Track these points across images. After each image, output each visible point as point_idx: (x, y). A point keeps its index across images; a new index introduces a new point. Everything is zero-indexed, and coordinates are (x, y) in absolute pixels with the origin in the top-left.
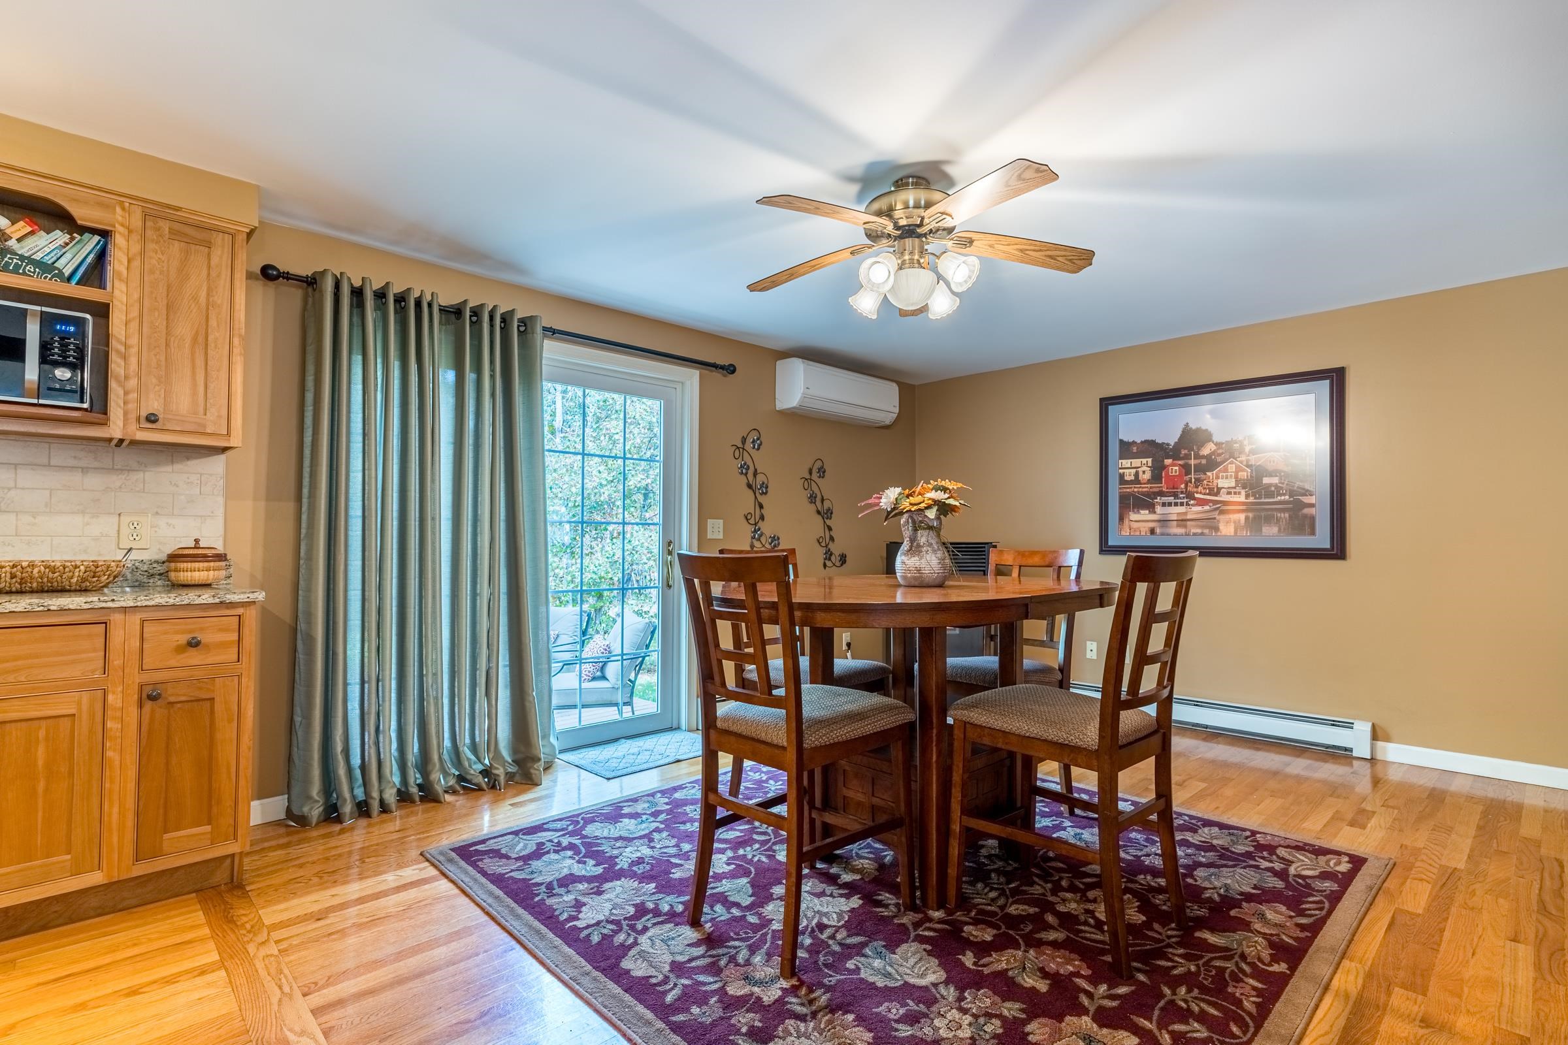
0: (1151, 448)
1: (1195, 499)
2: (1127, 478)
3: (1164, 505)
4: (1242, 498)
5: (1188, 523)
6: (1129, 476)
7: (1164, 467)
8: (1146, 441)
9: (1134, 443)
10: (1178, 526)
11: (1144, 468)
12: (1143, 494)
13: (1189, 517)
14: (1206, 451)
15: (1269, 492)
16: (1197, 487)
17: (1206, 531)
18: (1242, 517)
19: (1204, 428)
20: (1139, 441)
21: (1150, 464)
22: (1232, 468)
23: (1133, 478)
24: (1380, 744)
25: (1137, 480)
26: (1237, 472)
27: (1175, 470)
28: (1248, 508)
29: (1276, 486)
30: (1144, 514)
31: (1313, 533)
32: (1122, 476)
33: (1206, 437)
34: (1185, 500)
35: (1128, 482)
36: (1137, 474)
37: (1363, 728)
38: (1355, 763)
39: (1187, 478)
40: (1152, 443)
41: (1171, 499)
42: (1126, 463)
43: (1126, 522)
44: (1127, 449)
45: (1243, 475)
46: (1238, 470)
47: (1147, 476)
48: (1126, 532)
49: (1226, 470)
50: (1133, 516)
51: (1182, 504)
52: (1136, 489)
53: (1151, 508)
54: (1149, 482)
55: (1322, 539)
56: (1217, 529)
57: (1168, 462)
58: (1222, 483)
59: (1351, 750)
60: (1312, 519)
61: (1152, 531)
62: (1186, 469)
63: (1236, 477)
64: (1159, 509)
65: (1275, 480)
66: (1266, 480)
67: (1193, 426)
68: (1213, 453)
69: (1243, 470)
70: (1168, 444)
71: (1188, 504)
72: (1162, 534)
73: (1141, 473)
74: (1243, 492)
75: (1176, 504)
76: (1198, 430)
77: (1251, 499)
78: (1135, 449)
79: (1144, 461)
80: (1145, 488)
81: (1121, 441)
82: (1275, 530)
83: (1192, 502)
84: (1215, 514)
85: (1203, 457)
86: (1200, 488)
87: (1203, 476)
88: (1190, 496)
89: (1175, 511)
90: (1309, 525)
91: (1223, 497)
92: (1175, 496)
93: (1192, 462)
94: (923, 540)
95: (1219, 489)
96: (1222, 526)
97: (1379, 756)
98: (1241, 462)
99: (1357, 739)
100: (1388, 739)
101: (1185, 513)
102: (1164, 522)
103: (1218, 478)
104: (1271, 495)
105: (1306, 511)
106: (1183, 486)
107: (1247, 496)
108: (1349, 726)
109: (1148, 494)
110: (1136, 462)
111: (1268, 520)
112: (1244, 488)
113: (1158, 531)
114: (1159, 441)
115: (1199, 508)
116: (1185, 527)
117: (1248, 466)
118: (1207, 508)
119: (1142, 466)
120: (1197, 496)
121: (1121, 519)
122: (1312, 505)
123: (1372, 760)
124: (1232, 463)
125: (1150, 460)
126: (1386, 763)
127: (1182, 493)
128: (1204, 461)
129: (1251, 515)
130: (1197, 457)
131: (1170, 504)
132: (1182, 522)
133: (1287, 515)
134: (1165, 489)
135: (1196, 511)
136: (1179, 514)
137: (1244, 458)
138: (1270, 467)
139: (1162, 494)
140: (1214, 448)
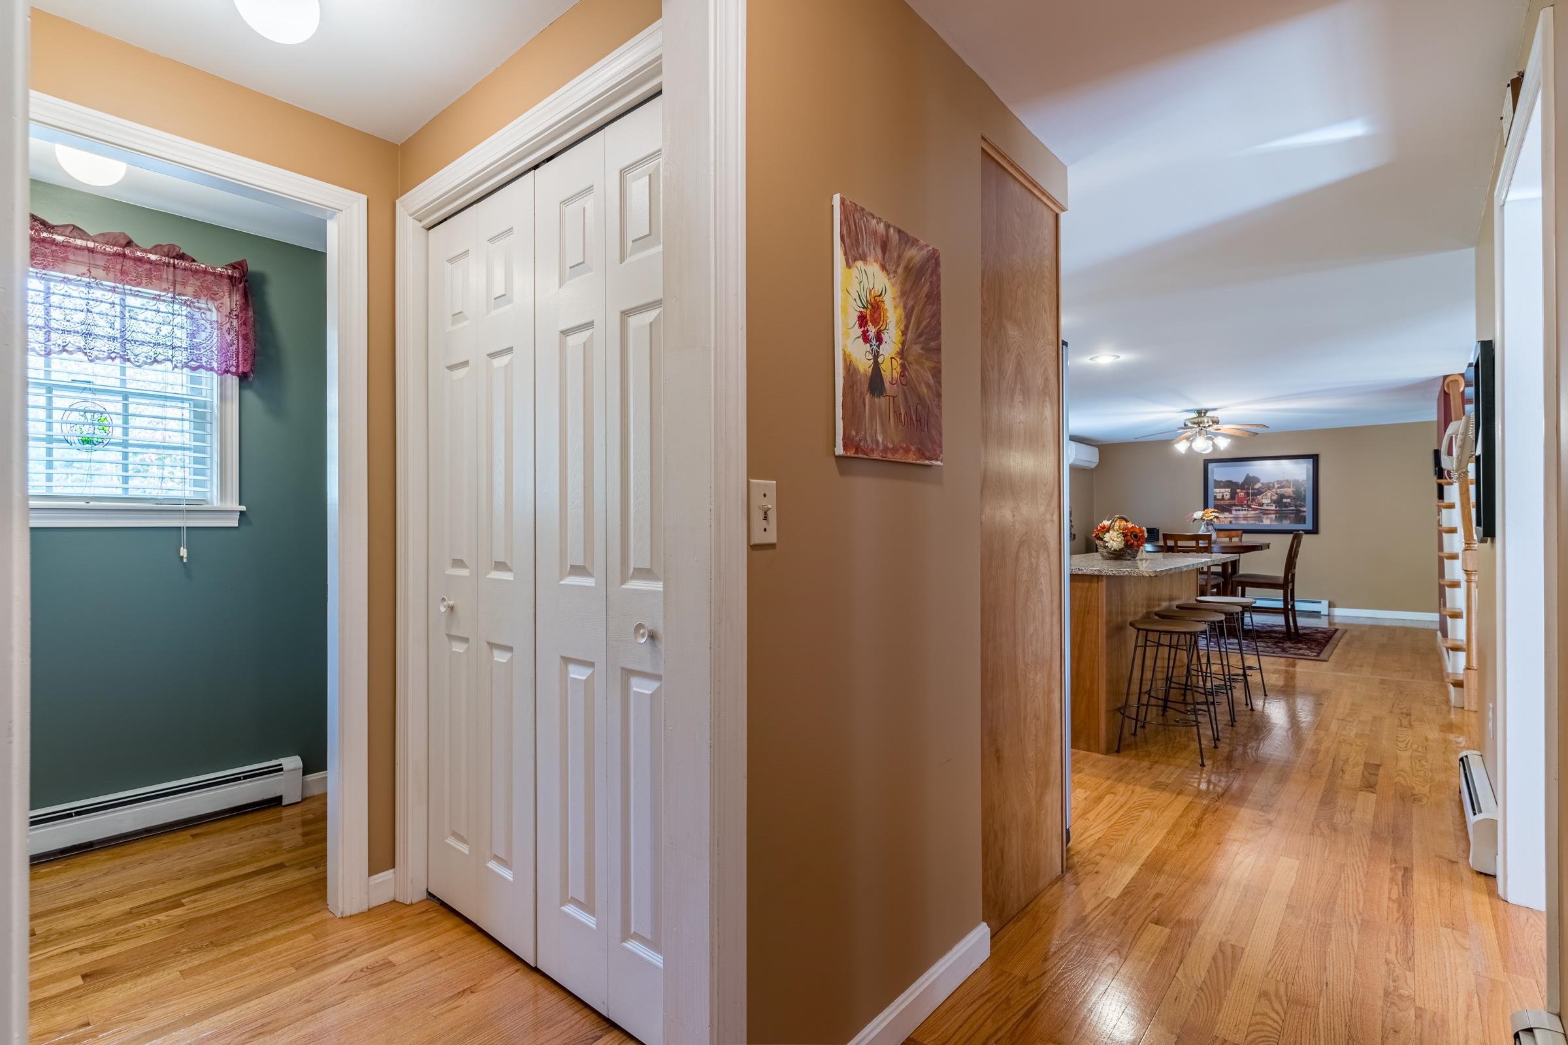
0: (1229, 484)
2: (1218, 497)
3: (1236, 510)
4: (1274, 508)
5: (1249, 519)
6: (1219, 496)
7: (1237, 493)
8: (1228, 481)
9: (1221, 481)
10: (1243, 520)
11: (1227, 493)
12: (1226, 505)
13: (1248, 516)
14: (1258, 486)
15: (1286, 505)
16: (1252, 502)
17: (1257, 522)
18: (1273, 516)
19: (1256, 476)
20: (1224, 480)
21: (1229, 492)
22: (1269, 494)
23: (1221, 497)
24: (1331, 609)
25: (1223, 499)
26: (1271, 497)
27: (1242, 494)
28: (1276, 512)
29: (1289, 503)
30: (1227, 514)
31: (1305, 523)
32: (1215, 497)
33: (1256, 480)
34: (1247, 509)
35: (1218, 500)
36: (1223, 496)
37: (1325, 603)
38: (1322, 617)
39: (1248, 498)
40: (1230, 482)
41: (1240, 508)
42: (1217, 490)
44: (1218, 484)
45: (1275, 498)
46: (1272, 495)
47: (1228, 497)
49: (1266, 495)
51: (1245, 510)
52: (1222, 502)
53: (1230, 512)
54: (1229, 499)
55: (1309, 525)
56: (1262, 521)
57: (1238, 491)
58: (1264, 501)
59: (1320, 612)
60: (1305, 517)
61: (1231, 522)
62: (1247, 494)
63: (1271, 499)
64: (1234, 512)
65: (1289, 500)
66: (1284, 500)
67: (1251, 475)
68: (1261, 487)
69: (1274, 496)
70: (1238, 483)
72: (1236, 524)
73: (1225, 495)
74: (1274, 505)
75: (1242, 510)
76: (1254, 477)
77: (1278, 508)
78: (1222, 484)
79: (1227, 490)
80: (1227, 502)
81: (1215, 481)
82: (1289, 522)
83: (1250, 509)
84: (1261, 515)
85: (1256, 489)
86: (1254, 503)
87: (1255, 498)
88: (1249, 506)
89: (1242, 513)
90: (1303, 520)
91: (1265, 507)
92: (1242, 506)
93: (1250, 491)
94: (1210, 529)
95: (1263, 504)
96: (1264, 520)
97: (1331, 614)
98: (1273, 492)
99: (1323, 607)
100: (1335, 607)
101: (1247, 514)
102: (1236, 518)
103: (1262, 498)
104: (1286, 507)
105: (1302, 514)
106: (1246, 502)
107: (1276, 507)
108: (1320, 602)
109: (1228, 505)
110: (1223, 490)
111: (1286, 517)
112: (1274, 503)
113: (1234, 522)
114: (1234, 481)
115: (1254, 512)
116: (1247, 520)
117: (1276, 494)
118: (1257, 512)
119: (1226, 492)
120: (1252, 506)
122: (1305, 512)
123: (1329, 615)
124: (1268, 492)
125: (1229, 490)
126: (1333, 616)
127: (1245, 505)
128: (1256, 491)
129: (1277, 515)
130: (1253, 489)
131: (1239, 510)
132: (1245, 518)
133: (1294, 516)
134: (1237, 503)
135: (1251, 513)
136: (1244, 515)
137: (1274, 490)
138: (1287, 494)
139: (1235, 505)
140: (1261, 485)
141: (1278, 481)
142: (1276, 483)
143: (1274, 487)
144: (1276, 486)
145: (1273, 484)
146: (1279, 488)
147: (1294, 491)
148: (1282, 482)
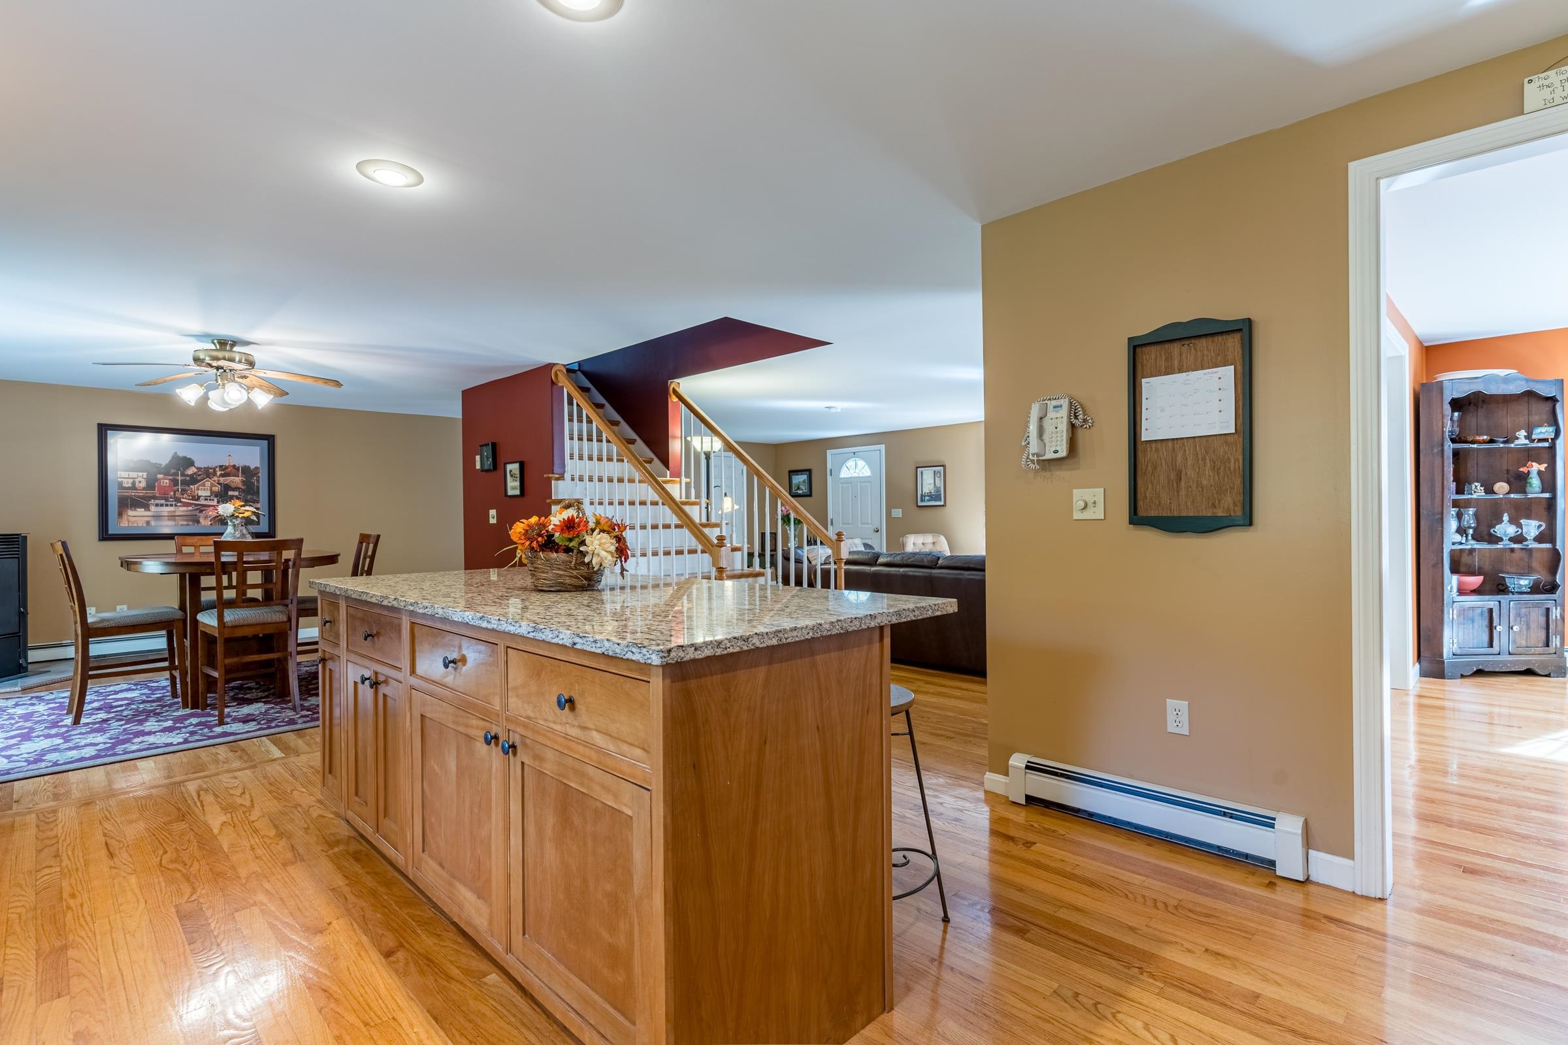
1: (181, 502)
2: (125, 485)
3: (157, 505)
4: (215, 503)
5: (177, 518)
6: (127, 484)
7: (159, 480)
8: (141, 461)
10: (168, 520)
11: (141, 479)
12: (139, 497)
13: (177, 514)
14: (191, 472)
16: (183, 494)
17: (191, 523)
19: (189, 457)
20: (134, 460)
21: (145, 477)
22: (208, 484)
23: (130, 485)
25: (134, 487)
26: (211, 487)
27: (166, 482)
29: (237, 497)
30: (141, 511)
31: (258, 524)
32: (120, 483)
33: (189, 462)
34: (174, 503)
35: (125, 488)
36: (134, 483)
39: (175, 488)
40: (146, 462)
41: (163, 502)
42: (124, 474)
43: (125, 517)
44: (125, 465)
45: (216, 489)
46: (212, 485)
47: (143, 484)
48: (124, 523)
49: (204, 485)
50: (131, 513)
51: (171, 505)
52: (132, 493)
53: (146, 507)
54: (144, 489)
55: (264, 527)
56: (198, 522)
57: (159, 476)
58: (200, 493)
61: (148, 523)
62: (175, 482)
63: (211, 490)
64: (153, 508)
65: (237, 493)
66: (230, 493)
67: (181, 455)
68: (195, 473)
69: (216, 486)
70: (160, 465)
71: (176, 506)
72: (156, 525)
73: (137, 483)
74: (216, 499)
75: (167, 505)
76: (185, 458)
78: (132, 465)
79: (140, 474)
80: (141, 493)
81: (120, 458)
83: (179, 504)
84: (197, 513)
85: (188, 475)
86: (185, 496)
87: (187, 488)
88: (178, 500)
89: (166, 510)
90: (257, 520)
91: (202, 502)
92: (167, 500)
93: (180, 478)
95: (199, 497)
96: (201, 520)
98: (214, 481)
101: (174, 512)
102: (157, 517)
103: (198, 489)
106: (172, 493)
109: (143, 498)
110: (133, 474)
112: (216, 497)
113: (152, 523)
114: (152, 462)
115: (185, 508)
116: (175, 520)
117: (219, 484)
118: (190, 508)
119: (139, 478)
120: (182, 500)
121: (120, 514)
124: (208, 481)
125: (145, 474)
127: (171, 498)
128: (188, 478)
130: (183, 475)
131: (162, 505)
132: (172, 517)
134: (157, 495)
135: (182, 510)
136: (169, 512)
137: (216, 478)
138: (233, 485)
139: (155, 498)
140: (195, 470)
141: (221, 466)
142: (217, 469)
143: (214, 474)
144: (219, 473)
145: (214, 469)
146: (222, 475)
147: (243, 482)
148: (227, 468)
